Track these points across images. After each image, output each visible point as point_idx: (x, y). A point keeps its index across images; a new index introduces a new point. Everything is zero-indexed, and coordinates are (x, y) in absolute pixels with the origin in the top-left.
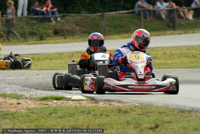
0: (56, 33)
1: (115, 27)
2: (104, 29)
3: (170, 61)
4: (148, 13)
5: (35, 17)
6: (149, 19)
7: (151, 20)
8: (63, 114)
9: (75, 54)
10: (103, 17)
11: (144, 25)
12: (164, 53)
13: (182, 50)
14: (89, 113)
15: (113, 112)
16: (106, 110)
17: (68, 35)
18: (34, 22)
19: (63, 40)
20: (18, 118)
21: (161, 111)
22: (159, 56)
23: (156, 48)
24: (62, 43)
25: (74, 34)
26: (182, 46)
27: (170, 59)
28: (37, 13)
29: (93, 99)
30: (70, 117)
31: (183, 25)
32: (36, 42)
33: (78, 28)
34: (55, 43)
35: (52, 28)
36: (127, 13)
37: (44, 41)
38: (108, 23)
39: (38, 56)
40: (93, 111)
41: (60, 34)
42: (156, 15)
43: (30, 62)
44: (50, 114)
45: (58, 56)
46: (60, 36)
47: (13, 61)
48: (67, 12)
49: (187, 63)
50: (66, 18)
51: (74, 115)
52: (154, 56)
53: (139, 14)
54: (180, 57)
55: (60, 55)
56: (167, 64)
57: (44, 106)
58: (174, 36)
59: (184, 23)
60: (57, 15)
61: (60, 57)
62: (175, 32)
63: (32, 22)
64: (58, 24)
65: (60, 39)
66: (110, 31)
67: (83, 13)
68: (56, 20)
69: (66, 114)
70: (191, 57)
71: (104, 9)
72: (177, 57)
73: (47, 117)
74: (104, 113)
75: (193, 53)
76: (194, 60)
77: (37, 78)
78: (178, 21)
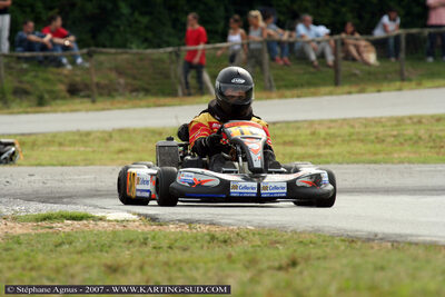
0: (74, 91)
3: (325, 151)
4: (278, 49)
5: (27, 54)
6: (281, 63)
7: (285, 64)
8: (85, 245)
9: (114, 135)
10: (178, 55)
12: (313, 134)
13: (353, 127)
14: (145, 243)
15: (197, 241)
16: (183, 238)
17: (101, 95)
18: (25, 66)
19: (88, 105)
21: (304, 240)
22: (301, 139)
23: (296, 122)
24: (87, 111)
25: (115, 94)
26: (355, 119)
27: (327, 144)
28: (30, 46)
29: (153, 219)
30: (101, 251)
31: (355, 75)
32: (29, 110)
33: (122, 81)
34: (72, 111)
35: (64, 79)
37: (48, 108)
39: (33, 137)
40: (154, 239)
41: (82, 94)
46: (84, 97)
48: (97, 46)
49: (362, 154)
50: (96, 57)
51: (110, 246)
52: (291, 139)
54: (349, 141)
55: (81, 135)
56: (319, 156)
58: (334, 98)
59: (357, 72)
60: (76, 51)
61: (83, 142)
63: (18, 66)
64: (79, 72)
65: (81, 103)
67: (133, 46)
68: (73, 62)
69: (93, 244)
70: (372, 142)
71: (180, 39)
72: (343, 141)
73: (51, 251)
74: (177, 244)
75: (377, 133)
76: (378, 147)
77: (29, 182)
78: (345, 67)
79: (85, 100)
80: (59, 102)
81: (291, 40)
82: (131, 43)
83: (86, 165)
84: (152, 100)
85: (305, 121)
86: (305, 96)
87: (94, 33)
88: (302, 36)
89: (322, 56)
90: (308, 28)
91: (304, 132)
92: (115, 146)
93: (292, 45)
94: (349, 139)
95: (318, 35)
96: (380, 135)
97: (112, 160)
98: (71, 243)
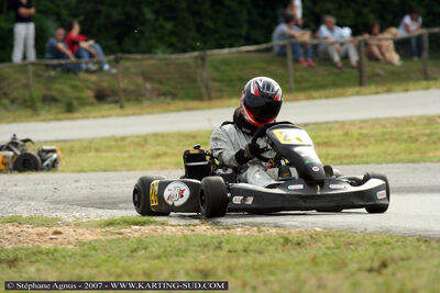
0: (101, 97)
1: (231, 81)
2: (207, 87)
3: (360, 151)
5: (56, 62)
6: (305, 64)
7: (310, 66)
8: (162, 250)
10: (203, 59)
11: (294, 76)
12: (346, 134)
13: (384, 126)
14: (219, 247)
15: (271, 244)
17: (128, 100)
18: (52, 73)
19: (118, 110)
20: (63, 260)
21: (377, 241)
22: (335, 139)
23: (327, 123)
24: (119, 116)
25: (141, 98)
26: (385, 119)
27: (361, 145)
30: (177, 255)
31: (378, 75)
32: (60, 116)
33: (148, 86)
34: (103, 117)
35: (91, 86)
36: (257, 51)
37: (76, 115)
38: (215, 75)
39: (67, 145)
40: (227, 244)
41: (110, 99)
42: (319, 55)
43: (55, 156)
44: (132, 252)
46: (111, 103)
47: (19, 153)
48: (123, 52)
49: (397, 154)
50: (122, 63)
51: (186, 251)
52: (325, 140)
53: (282, 54)
54: (382, 142)
55: (117, 140)
56: (355, 156)
57: (113, 237)
58: (362, 98)
59: (381, 72)
61: (118, 146)
62: (364, 89)
63: (46, 74)
64: (105, 78)
65: (111, 109)
66: (220, 91)
67: (159, 51)
69: (169, 249)
70: (406, 142)
71: (205, 43)
72: (377, 141)
73: (128, 256)
74: (251, 248)
75: (409, 132)
76: (413, 146)
77: (77, 188)
78: (369, 67)
79: (113, 106)
80: (88, 108)
81: (315, 41)
82: (157, 48)
83: (128, 170)
84: (181, 104)
85: (337, 122)
86: (334, 97)
87: (120, 39)
88: (326, 38)
89: (345, 57)
90: (331, 30)
91: (337, 134)
92: (151, 150)
93: (315, 47)
94: (381, 139)
95: (342, 37)
96: (413, 134)
97: (150, 164)
98: (146, 248)
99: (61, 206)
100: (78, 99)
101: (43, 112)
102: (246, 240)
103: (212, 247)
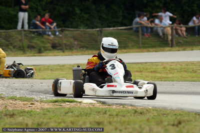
0: (54, 47)
3: (170, 75)
6: (147, 36)
8: (79, 113)
10: (101, 32)
11: (142, 41)
12: (164, 68)
13: (181, 65)
14: (105, 113)
15: (129, 113)
17: (66, 49)
18: (33, 35)
19: (62, 53)
20: (34, 116)
21: (177, 114)
22: (159, 70)
23: (156, 62)
24: (62, 56)
25: (72, 48)
26: (181, 62)
27: (170, 73)
30: (86, 116)
31: (180, 43)
32: (36, 55)
33: (76, 43)
34: (55, 56)
35: (50, 41)
36: (125, 29)
37: (43, 54)
39: (39, 67)
40: (109, 111)
41: (58, 48)
43: (32, 71)
44: (66, 113)
45: (59, 67)
47: (16, 69)
48: (65, 27)
49: (187, 78)
50: (64, 32)
51: (90, 114)
52: (154, 70)
53: (137, 31)
54: (180, 72)
55: (60, 66)
56: (167, 78)
57: (57, 107)
58: (172, 52)
59: (181, 41)
61: (61, 69)
62: (174, 49)
63: (30, 35)
64: (57, 39)
67: (81, 28)
68: (54, 34)
69: (82, 113)
70: (191, 72)
71: (102, 25)
72: (177, 72)
73: (64, 115)
74: (120, 114)
75: (193, 68)
76: (194, 74)
77: (42, 86)
79: (59, 51)
80: (48, 52)
82: (81, 26)
85: (160, 62)
86: (159, 51)
87: (64, 22)
91: (160, 68)
93: (152, 28)
94: (180, 71)
96: (194, 70)
98: (72, 112)
99: (34, 93)
100: (44, 47)
101: (28, 53)
102: (117, 111)
103: (102, 113)
